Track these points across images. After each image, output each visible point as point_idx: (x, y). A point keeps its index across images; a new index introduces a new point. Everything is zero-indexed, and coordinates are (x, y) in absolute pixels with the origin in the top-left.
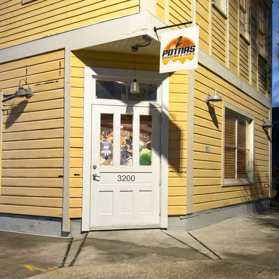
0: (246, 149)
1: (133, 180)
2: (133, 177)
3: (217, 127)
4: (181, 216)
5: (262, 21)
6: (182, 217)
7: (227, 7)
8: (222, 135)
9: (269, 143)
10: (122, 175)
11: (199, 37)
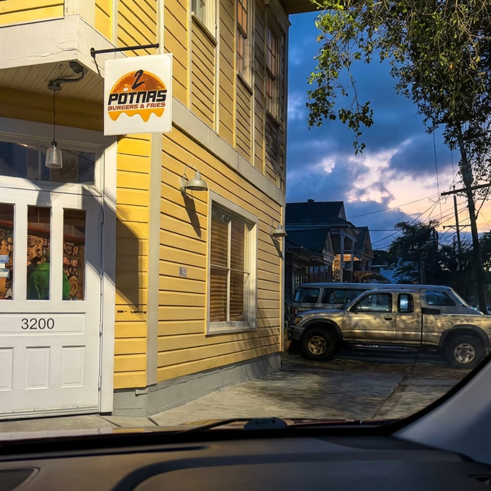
0: (245, 271)
1: (50, 326)
2: (51, 321)
3: (199, 234)
4: (136, 390)
5: (272, 54)
6: (138, 392)
7: (216, 23)
8: (207, 249)
9: (281, 263)
10: (29, 317)
11: (173, 77)
